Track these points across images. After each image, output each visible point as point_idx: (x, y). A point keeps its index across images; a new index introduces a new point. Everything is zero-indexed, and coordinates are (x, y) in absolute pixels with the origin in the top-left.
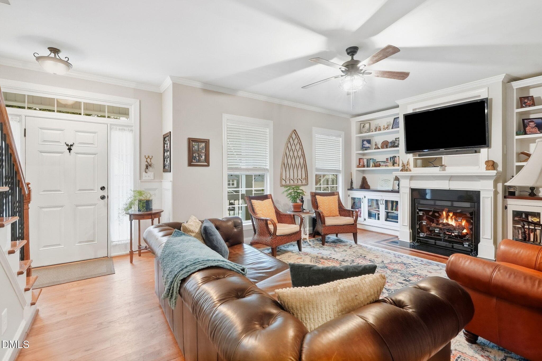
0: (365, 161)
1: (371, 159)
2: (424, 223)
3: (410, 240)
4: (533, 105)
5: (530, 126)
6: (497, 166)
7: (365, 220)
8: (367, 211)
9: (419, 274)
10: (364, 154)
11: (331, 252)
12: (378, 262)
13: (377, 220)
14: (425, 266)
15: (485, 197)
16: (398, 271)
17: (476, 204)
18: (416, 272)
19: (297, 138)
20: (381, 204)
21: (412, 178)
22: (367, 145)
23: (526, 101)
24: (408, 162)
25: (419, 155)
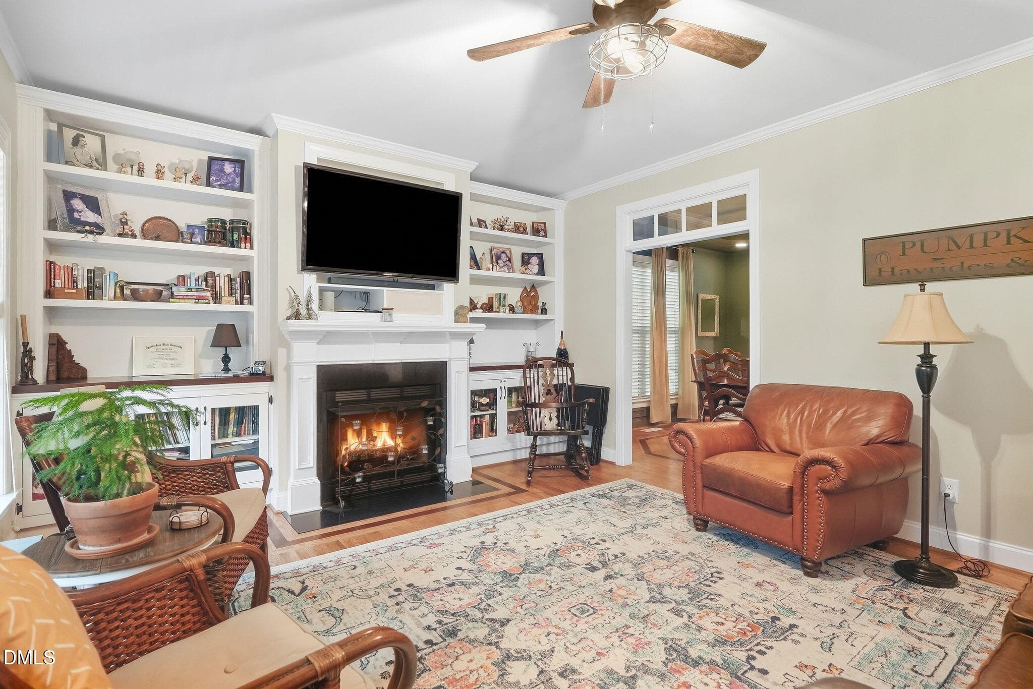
1: (103, 271)
15: (458, 372)
20: (197, 424)
22: (86, 215)
24: (310, 295)
25: (329, 281)
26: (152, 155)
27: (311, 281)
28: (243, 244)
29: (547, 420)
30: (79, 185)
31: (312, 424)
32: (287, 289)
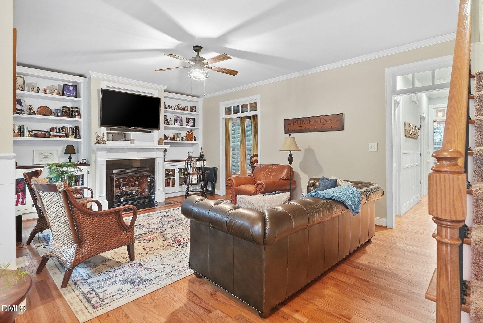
15: (160, 162)
21: (107, 150)
22: (19, 107)
24: (103, 135)
25: (110, 130)
26: (42, 84)
27: (104, 130)
28: (77, 117)
29: (193, 180)
31: (104, 181)
32: (95, 133)
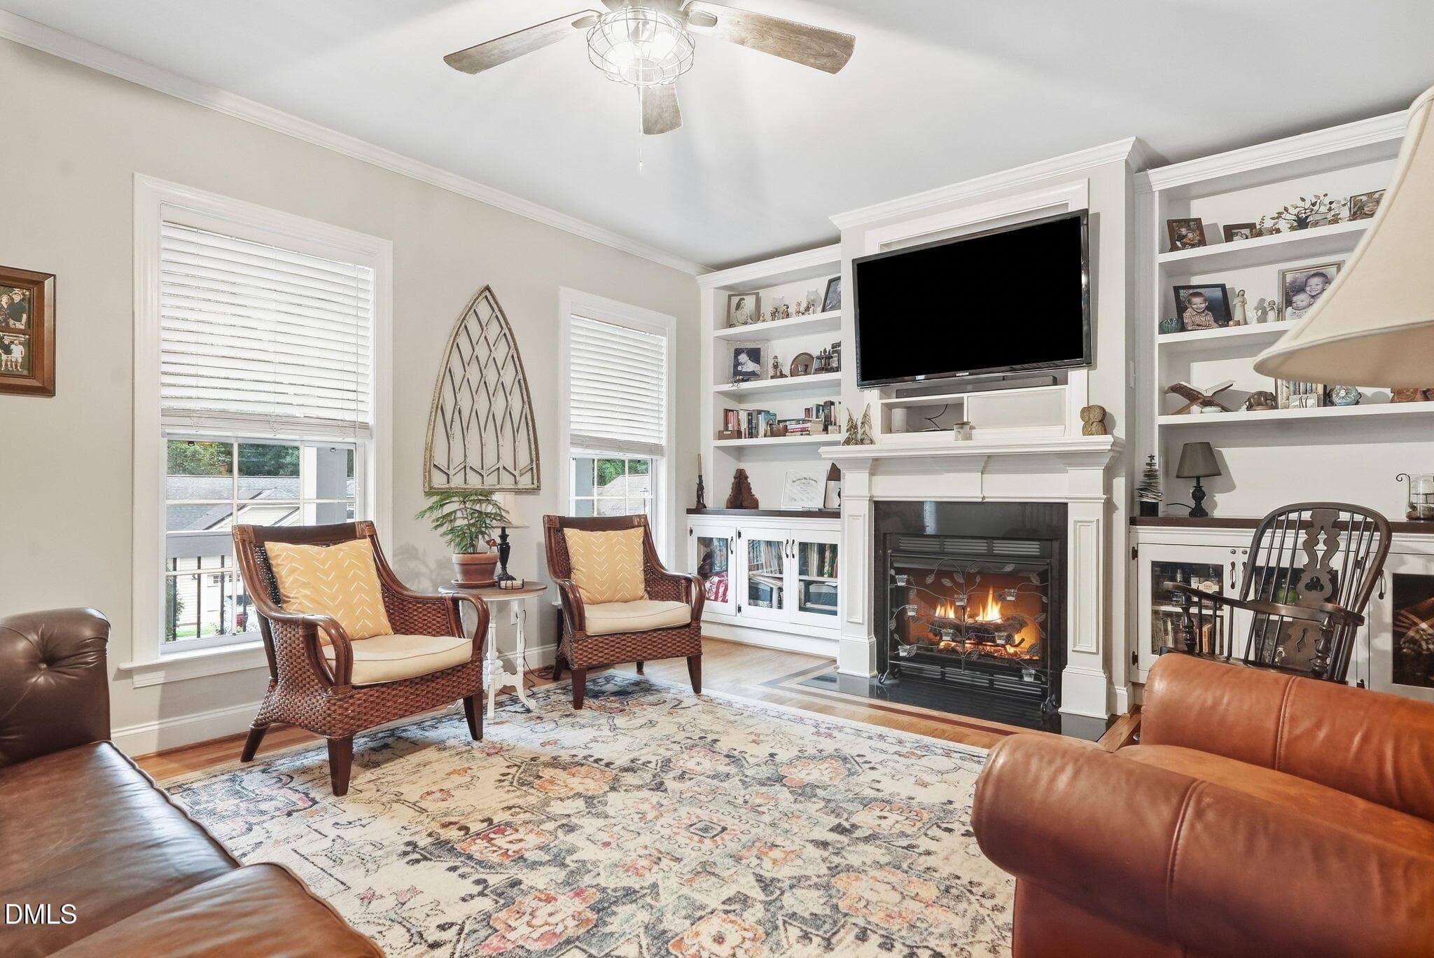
0: (743, 417)
1: (759, 412)
2: (910, 614)
3: (871, 670)
4: (1202, 242)
5: (1193, 308)
6: (1114, 424)
7: (740, 609)
8: (747, 581)
9: (885, 795)
10: (740, 397)
11: (597, 733)
12: (756, 760)
13: (775, 610)
14: (910, 761)
15: (1080, 522)
16: (819, 791)
17: (1056, 545)
18: (878, 790)
19: (497, 317)
20: (787, 556)
21: (877, 466)
22: (750, 366)
23: (1184, 231)
24: (869, 414)
25: (899, 394)
26: (794, 294)
27: (873, 398)
30: (750, 341)
